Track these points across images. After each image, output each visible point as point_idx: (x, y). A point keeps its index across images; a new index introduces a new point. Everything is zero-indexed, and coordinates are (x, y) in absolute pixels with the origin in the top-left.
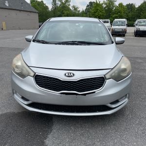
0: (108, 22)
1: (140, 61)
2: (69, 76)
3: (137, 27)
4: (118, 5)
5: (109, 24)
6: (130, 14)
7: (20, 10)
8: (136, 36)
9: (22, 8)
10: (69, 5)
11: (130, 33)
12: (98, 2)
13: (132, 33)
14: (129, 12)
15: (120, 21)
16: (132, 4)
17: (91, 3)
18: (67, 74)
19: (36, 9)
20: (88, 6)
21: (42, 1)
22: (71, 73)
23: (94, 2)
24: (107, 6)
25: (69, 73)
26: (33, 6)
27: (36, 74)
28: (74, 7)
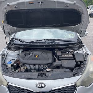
2: (40, 88)
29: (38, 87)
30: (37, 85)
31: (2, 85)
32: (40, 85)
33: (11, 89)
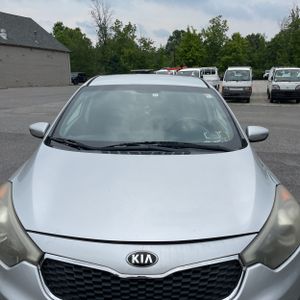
0: (214, 73)
1: (292, 163)
2: (140, 265)
3: (274, 83)
4: (230, 38)
5: (215, 77)
6: (256, 55)
7: (31, 48)
8: (272, 102)
9: (36, 43)
10: (134, 37)
11: (258, 94)
12: (192, 32)
13: (263, 94)
14: (254, 51)
15: (238, 72)
16: (258, 35)
17: (177, 33)
18: (135, 259)
19: (65, 44)
20: (171, 38)
21: (78, 29)
22: (145, 254)
23: (183, 31)
24: (209, 40)
25: (140, 253)
26: (58, 39)
27: (46, 256)
28: (143, 40)
29: (135, 264)
30: (130, 259)
31: (25, 263)
32: (139, 258)
33: (51, 272)
